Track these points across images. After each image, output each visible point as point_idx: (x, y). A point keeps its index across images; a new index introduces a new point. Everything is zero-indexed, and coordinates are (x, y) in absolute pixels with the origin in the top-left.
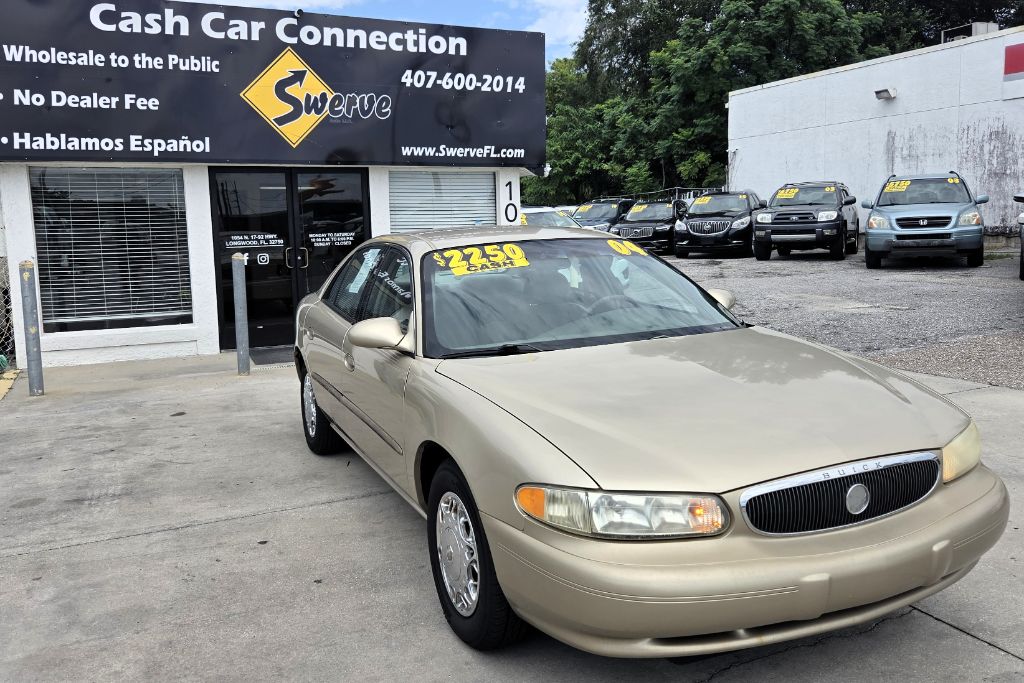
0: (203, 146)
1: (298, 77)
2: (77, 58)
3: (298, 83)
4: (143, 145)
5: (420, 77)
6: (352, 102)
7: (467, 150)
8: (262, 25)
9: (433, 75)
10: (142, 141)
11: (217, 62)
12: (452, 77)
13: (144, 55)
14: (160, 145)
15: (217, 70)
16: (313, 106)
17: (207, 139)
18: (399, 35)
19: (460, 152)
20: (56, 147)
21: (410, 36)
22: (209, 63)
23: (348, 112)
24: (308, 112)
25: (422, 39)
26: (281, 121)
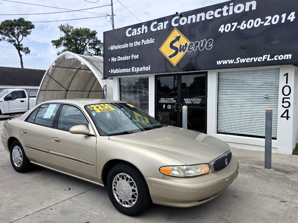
0: (148, 68)
1: (178, 38)
2: (123, 46)
3: (178, 41)
4: (135, 70)
5: (228, 26)
6: (197, 44)
7: (252, 59)
8: (167, 22)
9: (235, 24)
10: (134, 68)
11: (154, 39)
12: (246, 23)
13: (136, 41)
14: (138, 69)
15: (153, 42)
16: (182, 49)
17: (150, 66)
18: (220, 10)
19: (248, 60)
20: (118, 72)
21: (225, 8)
22: (152, 40)
23: (195, 49)
24: (180, 52)
25: (231, 8)
26: (171, 57)
